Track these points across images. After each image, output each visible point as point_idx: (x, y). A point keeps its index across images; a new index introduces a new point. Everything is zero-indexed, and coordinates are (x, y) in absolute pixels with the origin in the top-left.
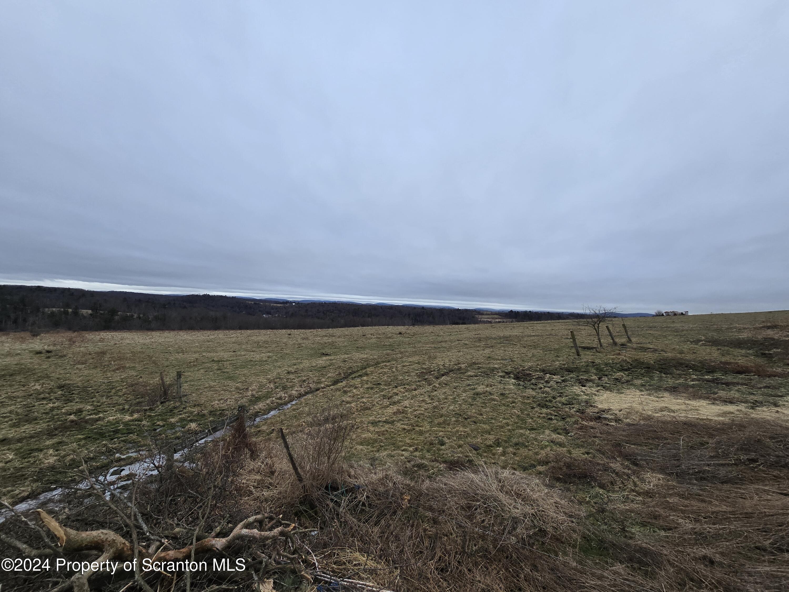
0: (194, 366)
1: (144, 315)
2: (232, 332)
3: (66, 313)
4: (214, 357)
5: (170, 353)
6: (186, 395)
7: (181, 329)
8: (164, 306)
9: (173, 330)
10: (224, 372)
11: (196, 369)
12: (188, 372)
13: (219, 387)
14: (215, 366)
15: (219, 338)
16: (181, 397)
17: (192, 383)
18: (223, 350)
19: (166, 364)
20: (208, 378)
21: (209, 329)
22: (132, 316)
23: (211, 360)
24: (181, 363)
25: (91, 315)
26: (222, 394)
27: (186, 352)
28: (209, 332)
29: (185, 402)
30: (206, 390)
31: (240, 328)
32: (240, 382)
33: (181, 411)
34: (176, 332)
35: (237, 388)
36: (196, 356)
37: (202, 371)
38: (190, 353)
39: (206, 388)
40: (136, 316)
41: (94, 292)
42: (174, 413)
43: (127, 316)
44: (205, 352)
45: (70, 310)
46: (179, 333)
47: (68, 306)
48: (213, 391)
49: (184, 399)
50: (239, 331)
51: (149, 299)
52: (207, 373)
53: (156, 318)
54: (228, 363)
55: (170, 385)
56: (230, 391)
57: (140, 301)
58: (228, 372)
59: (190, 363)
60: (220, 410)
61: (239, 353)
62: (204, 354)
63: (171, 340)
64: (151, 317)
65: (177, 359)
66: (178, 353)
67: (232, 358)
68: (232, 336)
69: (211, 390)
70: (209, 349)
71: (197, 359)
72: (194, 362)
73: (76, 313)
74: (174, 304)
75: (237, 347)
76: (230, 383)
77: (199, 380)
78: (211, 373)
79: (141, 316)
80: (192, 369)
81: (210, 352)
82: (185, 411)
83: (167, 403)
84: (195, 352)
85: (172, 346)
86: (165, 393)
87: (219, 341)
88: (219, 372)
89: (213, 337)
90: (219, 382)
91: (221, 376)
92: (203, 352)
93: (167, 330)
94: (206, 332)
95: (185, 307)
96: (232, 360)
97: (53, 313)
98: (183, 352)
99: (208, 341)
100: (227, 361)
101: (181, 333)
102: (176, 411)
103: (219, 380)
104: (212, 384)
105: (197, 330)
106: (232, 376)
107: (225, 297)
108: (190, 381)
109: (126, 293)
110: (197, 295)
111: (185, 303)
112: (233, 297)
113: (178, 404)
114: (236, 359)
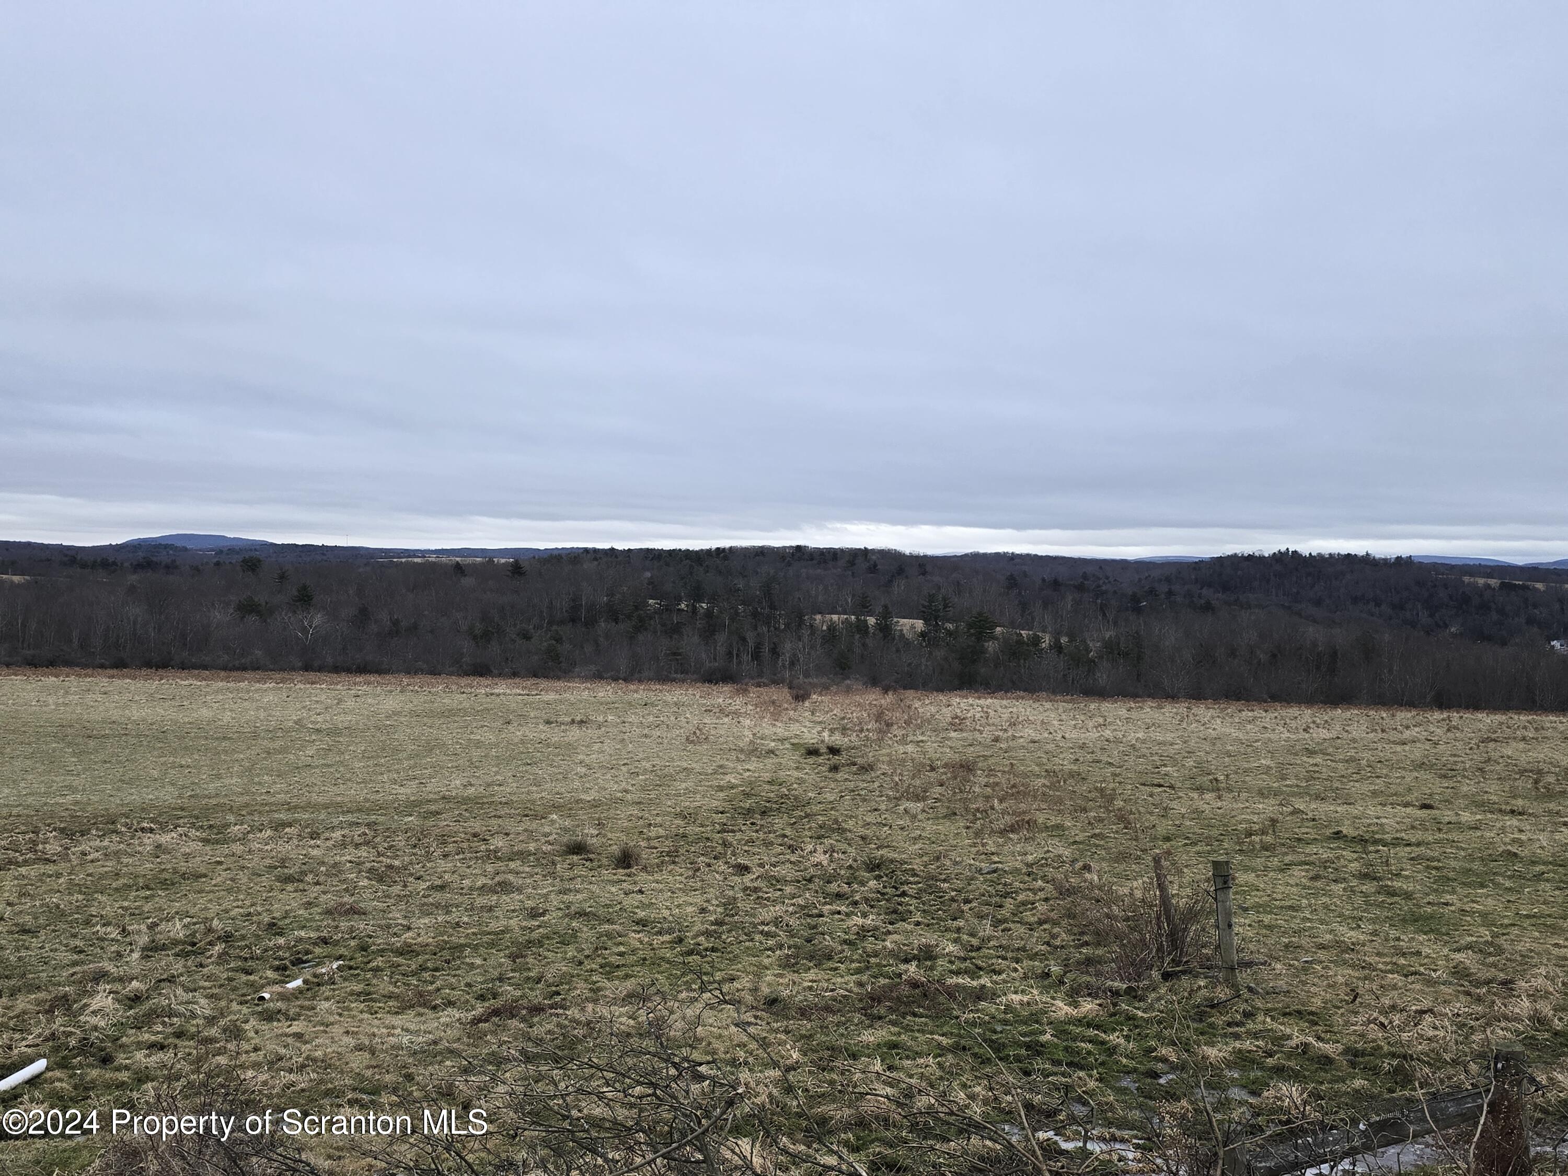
0: (1265, 848)
1: (1072, 639)
2: (1404, 716)
3: (862, 628)
4: (1338, 822)
5: (1172, 787)
6: (1249, 964)
7: (1197, 694)
8: (1134, 604)
9: (1172, 697)
10: (1393, 894)
11: (1275, 862)
12: (1247, 869)
13: (1379, 954)
14: (1351, 861)
15: (1354, 740)
16: (1233, 969)
17: (1267, 919)
18: (1375, 793)
19: (1161, 830)
20: (1326, 907)
21: (1308, 700)
22: (1036, 641)
23: (1328, 832)
24: (1215, 833)
25: (923, 635)
26: (1395, 987)
27: (1229, 790)
28: (1307, 714)
29: (1250, 989)
30: (1322, 955)
31: (1442, 702)
32: (1469, 947)
33: (1237, 1024)
34: (1181, 708)
35: (1460, 972)
36: (1267, 808)
37: (1299, 874)
38: (1244, 795)
39: (1322, 947)
40: (1046, 641)
41: (925, 556)
42: (1212, 1026)
43: (1020, 642)
44: (1300, 795)
45: (872, 621)
46: (1195, 710)
47: (864, 607)
48: (1353, 966)
49: (1244, 977)
50: (1437, 715)
51: (1085, 576)
52: (1318, 884)
53: (1111, 648)
54: (1404, 852)
55: (1191, 915)
56: (1430, 982)
57: (1056, 584)
58: (1408, 896)
59: (1249, 834)
60: (1393, 1055)
61: (1448, 815)
62: (1300, 805)
63: (1169, 737)
64: (1094, 646)
65: (1197, 813)
66: (1200, 789)
67: (1418, 836)
68: (1407, 734)
69: (1345, 962)
70: (1318, 787)
71: (1274, 821)
72: (1264, 832)
73: (885, 629)
74: (1170, 593)
75: (1435, 786)
76: (1428, 947)
77: (1291, 908)
78: (1338, 888)
79: (1064, 640)
80: (1259, 862)
81: (1319, 797)
82: (1250, 1026)
83: (1185, 981)
84: (1261, 793)
85: (1174, 761)
86: (1175, 939)
87: (1352, 753)
88: (1369, 887)
89: (1324, 734)
90: (1375, 933)
91: (1380, 905)
92: (1294, 794)
93: (1152, 696)
94: (1294, 711)
95: (1208, 607)
96: (1418, 844)
97: (832, 628)
98: (1215, 787)
99: (1311, 753)
100: (1397, 842)
101: (1204, 712)
102: (1219, 1020)
103: (1373, 921)
104: (1350, 935)
105: (1260, 700)
106: (1432, 916)
107: (1367, 561)
108: (1257, 907)
109: (1012, 558)
110: (1250, 558)
111: (1205, 591)
112: (1399, 559)
113: (1222, 993)
114: (1437, 842)
